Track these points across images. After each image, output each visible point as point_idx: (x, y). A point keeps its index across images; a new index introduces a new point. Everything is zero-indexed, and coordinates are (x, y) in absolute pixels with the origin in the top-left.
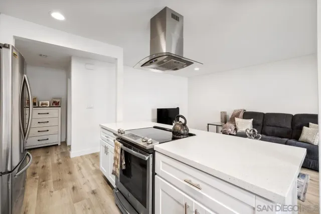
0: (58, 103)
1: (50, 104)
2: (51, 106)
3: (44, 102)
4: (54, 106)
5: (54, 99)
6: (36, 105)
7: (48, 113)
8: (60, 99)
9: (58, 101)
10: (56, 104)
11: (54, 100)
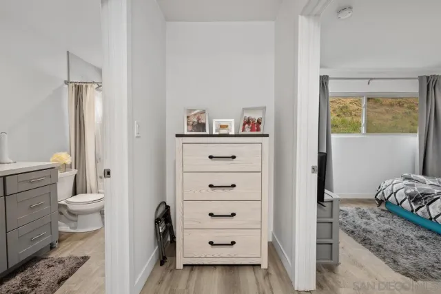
0: (259, 122)
1: (237, 128)
2: (241, 133)
3: (224, 121)
4: (248, 132)
5: (245, 110)
6: (204, 130)
7: (234, 157)
8: (264, 109)
9: (255, 116)
10: (253, 127)
11: (248, 115)
